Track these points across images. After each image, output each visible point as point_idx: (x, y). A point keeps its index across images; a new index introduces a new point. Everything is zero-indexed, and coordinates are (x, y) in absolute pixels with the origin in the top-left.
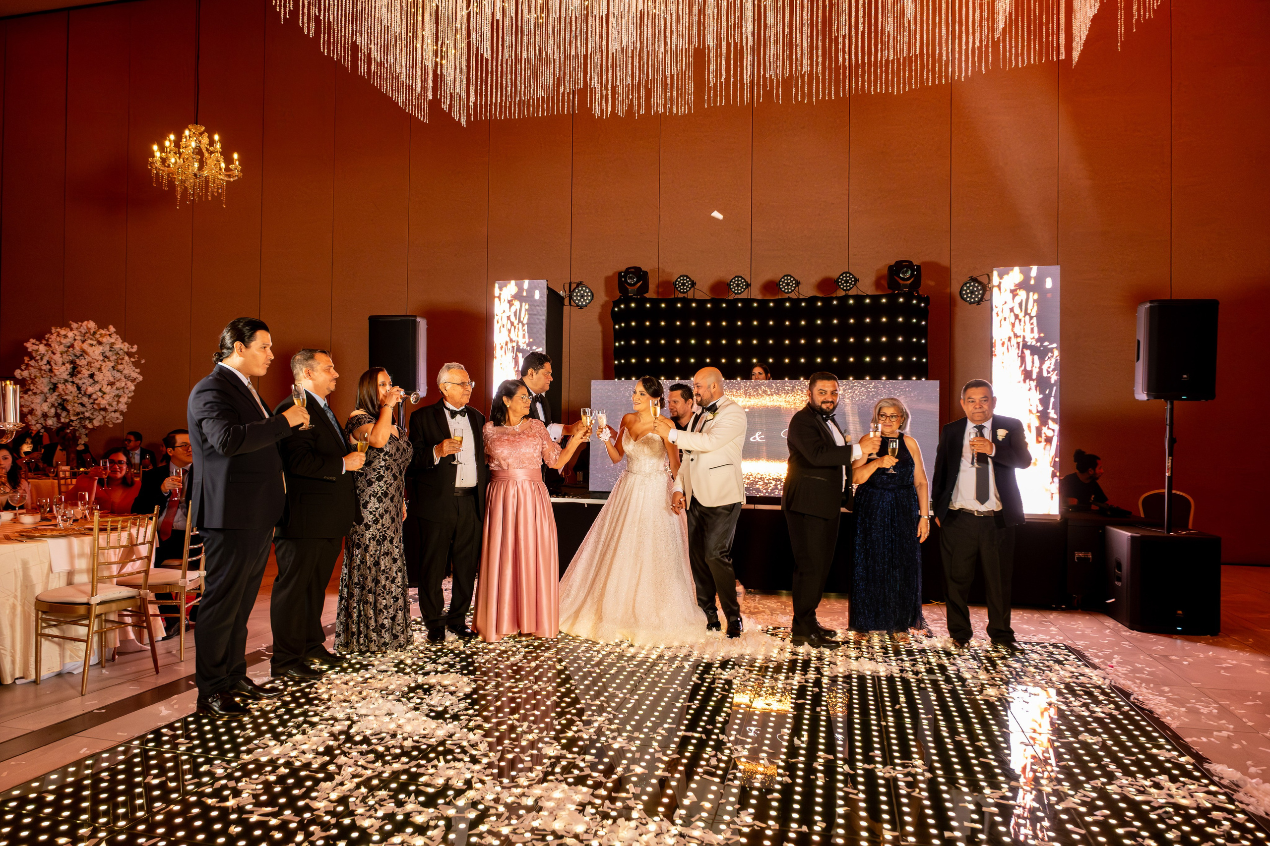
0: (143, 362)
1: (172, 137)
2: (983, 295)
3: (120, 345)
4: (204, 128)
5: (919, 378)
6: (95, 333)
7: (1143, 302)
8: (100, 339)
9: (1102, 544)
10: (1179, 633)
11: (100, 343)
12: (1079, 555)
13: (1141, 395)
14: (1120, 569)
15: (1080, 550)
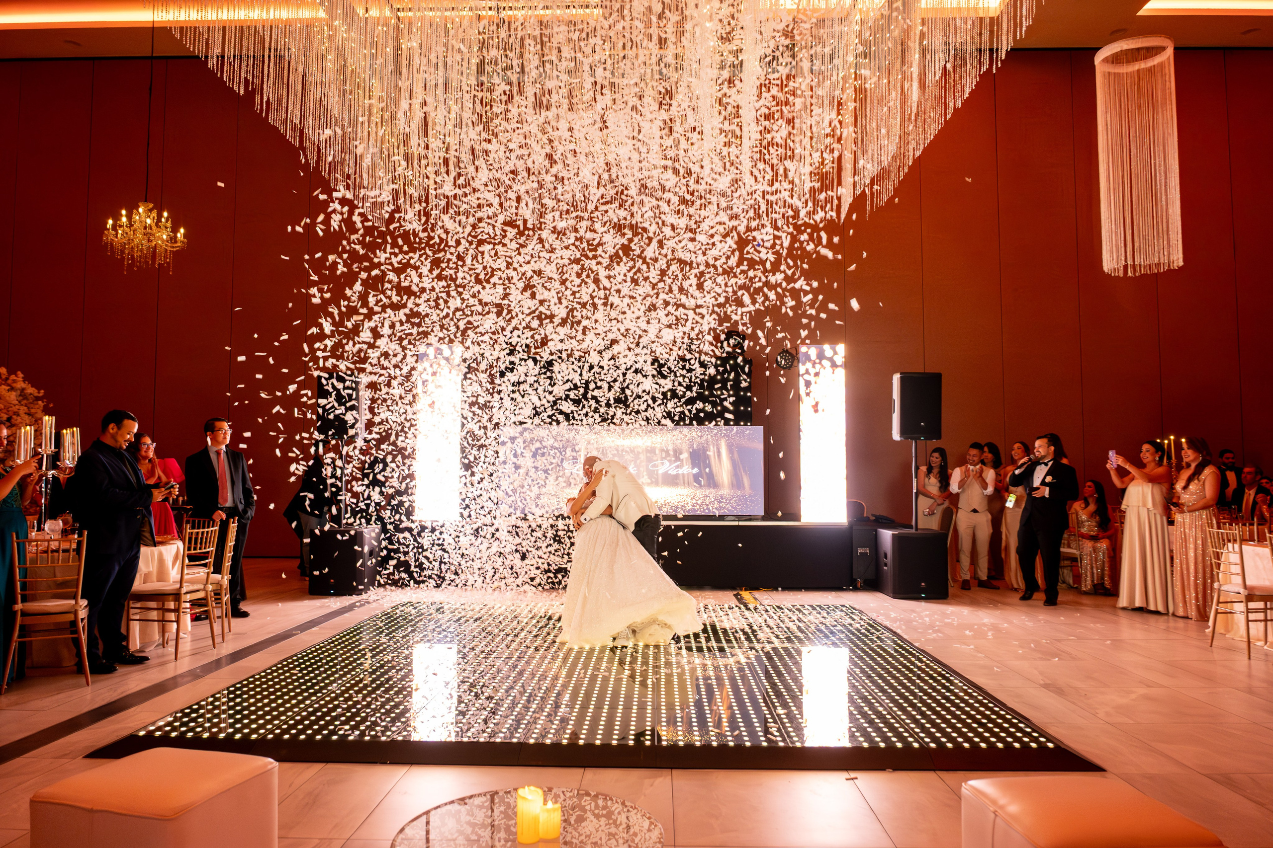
0: (51, 405)
1: (124, 212)
2: (792, 362)
3: (30, 390)
4: (151, 206)
5: (746, 424)
6: (7, 379)
7: (896, 372)
8: (14, 385)
9: (875, 542)
10: (923, 598)
11: (12, 389)
12: (860, 550)
13: (896, 436)
14: (886, 558)
15: (861, 547)
